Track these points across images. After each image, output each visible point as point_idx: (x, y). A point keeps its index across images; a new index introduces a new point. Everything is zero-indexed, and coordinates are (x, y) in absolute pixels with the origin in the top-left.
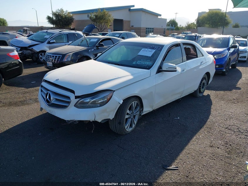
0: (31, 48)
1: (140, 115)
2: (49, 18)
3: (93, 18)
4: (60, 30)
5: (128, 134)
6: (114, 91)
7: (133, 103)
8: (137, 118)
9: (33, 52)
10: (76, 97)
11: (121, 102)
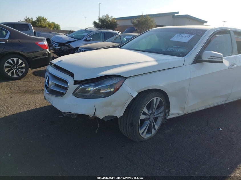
0: (68, 44)
1: (165, 118)
2: (95, 23)
3: (135, 23)
4: (98, 29)
5: (144, 141)
6: (126, 78)
7: (155, 99)
8: (159, 121)
9: (70, 48)
10: (76, 82)
11: (135, 95)
